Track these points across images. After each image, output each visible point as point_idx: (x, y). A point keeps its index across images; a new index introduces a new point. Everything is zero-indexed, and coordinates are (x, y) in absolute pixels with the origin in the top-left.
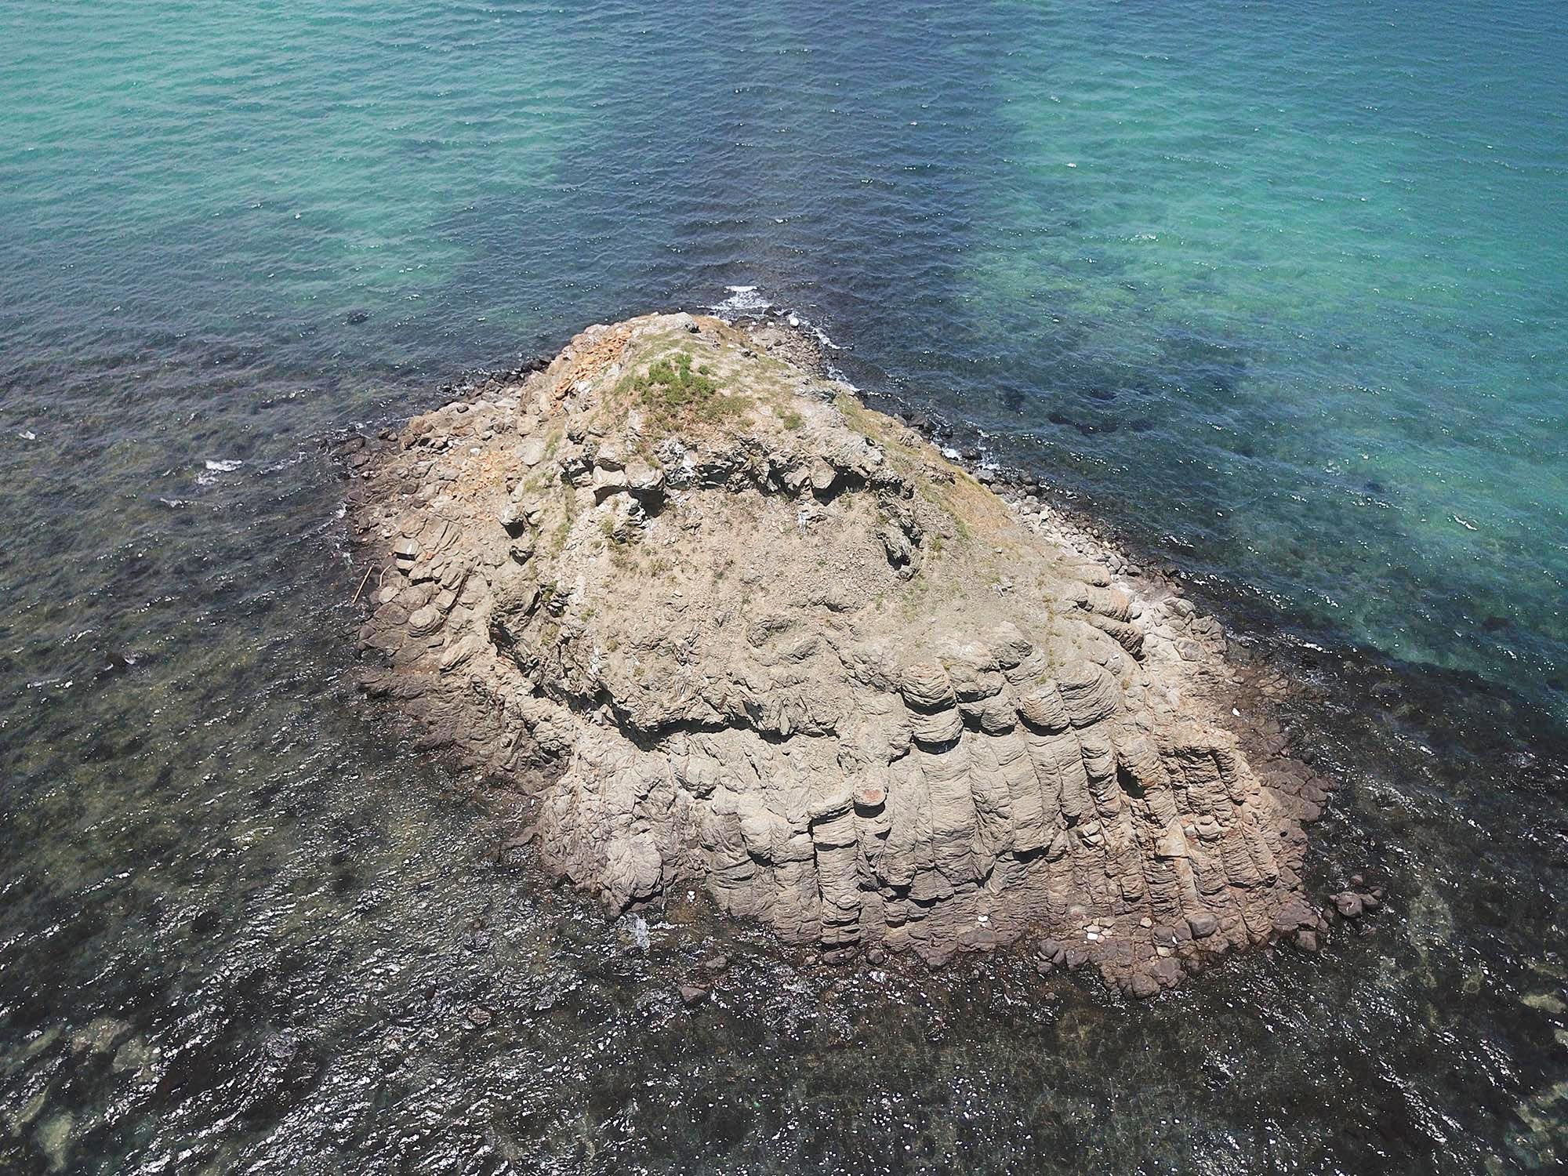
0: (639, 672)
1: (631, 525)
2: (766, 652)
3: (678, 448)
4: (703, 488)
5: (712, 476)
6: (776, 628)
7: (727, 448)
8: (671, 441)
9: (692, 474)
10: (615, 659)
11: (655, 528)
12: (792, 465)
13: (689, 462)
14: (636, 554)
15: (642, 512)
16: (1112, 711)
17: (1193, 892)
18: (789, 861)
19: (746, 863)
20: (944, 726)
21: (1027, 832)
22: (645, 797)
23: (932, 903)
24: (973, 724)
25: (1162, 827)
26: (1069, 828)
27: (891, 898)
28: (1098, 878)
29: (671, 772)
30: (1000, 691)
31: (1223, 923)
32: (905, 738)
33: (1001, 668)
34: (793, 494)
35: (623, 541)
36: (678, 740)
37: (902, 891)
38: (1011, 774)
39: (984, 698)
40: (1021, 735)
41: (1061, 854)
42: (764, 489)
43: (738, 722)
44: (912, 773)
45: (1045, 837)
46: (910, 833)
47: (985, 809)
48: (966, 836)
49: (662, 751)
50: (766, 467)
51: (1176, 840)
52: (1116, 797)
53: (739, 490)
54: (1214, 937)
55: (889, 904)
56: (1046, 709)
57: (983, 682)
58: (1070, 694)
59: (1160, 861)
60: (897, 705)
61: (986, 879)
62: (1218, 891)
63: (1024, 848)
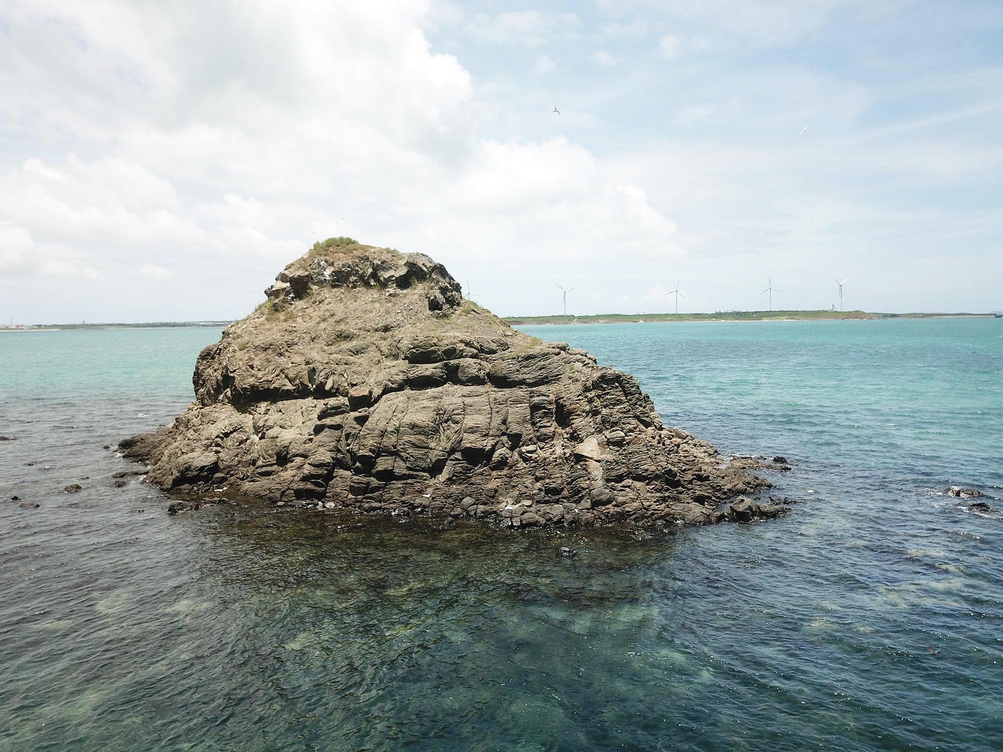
1: (283, 301)
2: (333, 348)
4: (333, 287)
5: (340, 279)
6: (343, 338)
7: (350, 263)
9: (328, 278)
10: (239, 354)
11: (300, 304)
12: (384, 267)
13: (327, 273)
14: (282, 316)
15: (292, 295)
16: (557, 378)
17: (600, 483)
18: (297, 455)
19: (271, 465)
20: (427, 369)
21: (472, 437)
22: (227, 435)
23: (388, 476)
24: (453, 376)
25: (582, 441)
26: (512, 449)
27: (357, 472)
28: (528, 481)
29: (251, 424)
30: (474, 356)
31: (620, 499)
32: (401, 377)
33: (481, 350)
34: (384, 285)
35: (277, 310)
36: (263, 406)
37: (366, 465)
38: (468, 401)
39: (461, 357)
40: (488, 387)
41: (503, 463)
42: (367, 285)
43: (302, 393)
44: (397, 399)
45: (488, 443)
46: (381, 425)
47: (443, 418)
48: (426, 434)
49: (250, 413)
50: (370, 270)
51: (590, 447)
52: (551, 426)
53: (354, 287)
54: (609, 506)
55: (355, 477)
56: (503, 365)
57: (461, 346)
58: (525, 363)
59: (577, 463)
60: (403, 364)
61: (435, 469)
62: (620, 478)
63: (468, 445)
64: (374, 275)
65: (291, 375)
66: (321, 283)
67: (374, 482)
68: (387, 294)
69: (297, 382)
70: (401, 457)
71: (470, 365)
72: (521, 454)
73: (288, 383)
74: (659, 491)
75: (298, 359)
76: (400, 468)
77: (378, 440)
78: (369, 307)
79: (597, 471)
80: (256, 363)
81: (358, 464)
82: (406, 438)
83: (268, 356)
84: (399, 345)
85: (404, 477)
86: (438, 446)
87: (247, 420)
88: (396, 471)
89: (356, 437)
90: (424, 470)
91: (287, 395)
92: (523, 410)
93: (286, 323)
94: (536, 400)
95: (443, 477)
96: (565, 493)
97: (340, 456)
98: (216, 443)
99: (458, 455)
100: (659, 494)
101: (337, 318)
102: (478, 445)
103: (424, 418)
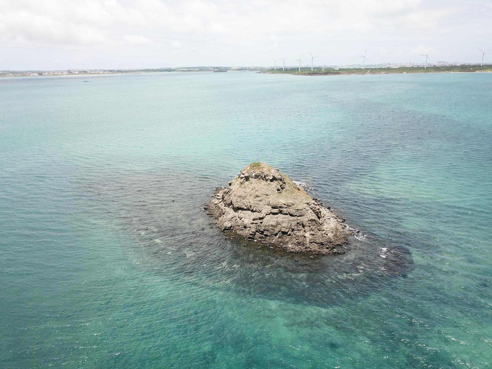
0: (237, 199)
1: (243, 182)
2: (255, 199)
3: (252, 172)
4: (255, 178)
5: (256, 177)
6: (257, 196)
7: (259, 173)
8: (252, 171)
9: (254, 176)
10: (234, 197)
11: (247, 183)
12: (267, 176)
13: (254, 174)
14: (243, 186)
15: (245, 180)
16: (304, 215)
17: (308, 243)
18: (248, 227)
19: (243, 228)
20: (276, 211)
23: (266, 236)
24: (281, 212)
25: (306, 232)
26: (292, 231)
27: (260, 234)
30: (286, 208)
31: (311, 247)
32: (269, 212)
33: (288, 206)
34: (267, 180)
35: (242, 184)
37: (262, 233)
39: (283, 208)
40: (288, 216)
41: (290, 235)
42: (263, 179)
43: (248, 209)
44: (268, 217)
45: (287, 230)
46: (265, 224)
47: (278, 224)
48: (274, 227)
49: (237, 212)
51: (307, 235)
53: (260, 179)
54: (308, 249)
56: (292, 211)
57: (283, 205)
58: (297, 211)
59: (304, 237)
60: (270, 207)
61: (276, 235)
63: (283, 230)
64: (265, 177)
65: (246, 205)
66: (252, 177)
67: (264, 236)
68: (268, 183)
69: (247, 207)
70: (269, 232)
71: (285, 210)
72: (294, 233)
73: (245, 207)
74: (319, 246)
75: (247, 201)
76: (269, 234)
77: (265, 227)
78: (263, 187)
79: (308, 240)
80: (238, 201)
81: (260, 232)
82: (270, 228)
84: (270, 203)
85: (269, 236)
86: (277, 230)
87: (236, 214)
88: (268, 234)
89: (260, 226)
90: (274, 235)
91: (245, 210)
92: (295, 223)
94: (298, 221)
95: (277, 237)
97: (257, 230)
98: (230, 220)
99: (281, 232)
102: (285, 231)
103: (274, 224)
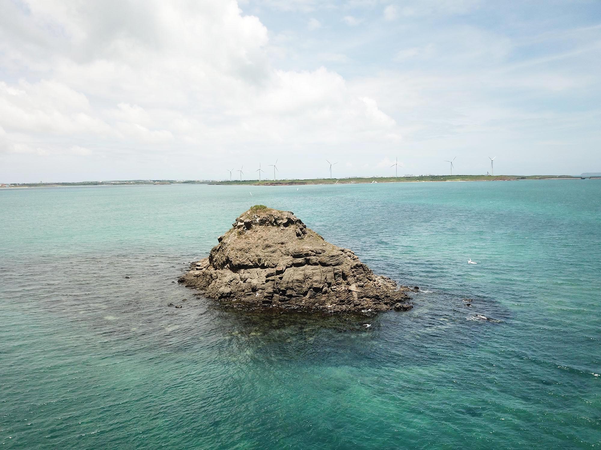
1: (243, 231)
2: (265, 251)
4: (260, 225)
6: (268, 246)
7: (266, 216)
8: (255, 215)
11: (249, 232)
12: (278, 219)
13: (258, 220)
14: (243, 236)
15: (246, 228)
16: (342, 263)
17: (356, 299)
18: (260, 289)
19: (250, 292)
20: (300, 260)
21: (316, 284)
22: (231, 281)
23: (290, 296)
24: (308, 262)
25: (350, 285)
26: (328, 287)
27: (281, 295)
28: (334, 298)
29: (239, 277)
30: (314, 256)
31: (362, 304)
32: (291, 263)
33: (316, 253)
34: (279, 225)
35: (240, 234)
36: (242, 270)
37: (284, 293)
38: (314, 271)
39: (310, 256)
40: (319, 266)
41: (326, 292)
42: (273, 225)
43: (256, 266)
44: (291, 270)
45: (321, 286)
46: (287, 280)
47: (306, 277)
48: (301, 283)
49: (238, 273)
50: (274, 220)
51: (353, 287)
52: (341, 280)
53: (268, 225)
54: (359, 306)
55: (280, 297)
56: (325, 259)
57: (310, 252)
58: (331, 258)
59: (349, 292)
60: (291, 258)
61: (305, 294)
62: (362, 298)
63: (315, 286)
64: (275, 222)
65: (252, 260)
66: (256, 224)
67: (287, 298)
68: (281, 229)
69: (254, 262)
70: (294, 290)
71: (314, 259)
72: (331, 289)
73: (251, 263)
74: (374, 301)
75: (253, 254)
76: (294, 294)
77: (287, 285)
78: (275, 234)
79: (355, 295)
81: (281, 292)
82: (295, 284)
83: (242, 253)
84: (289, 251)
85: (296, 296)
87: (237, 275)
89: (280, 283)
91: (251, 267)
92: (331, 274)
93: (245, 240)
94: (336, 271)
95: (308, 296)
96: (346, 302)
97: (275, 290)
98: (228, 284)
99: (312, 289)
100: (374, 302)
101: (263, 238)
102: (318, 286)
103: (300, 278)
